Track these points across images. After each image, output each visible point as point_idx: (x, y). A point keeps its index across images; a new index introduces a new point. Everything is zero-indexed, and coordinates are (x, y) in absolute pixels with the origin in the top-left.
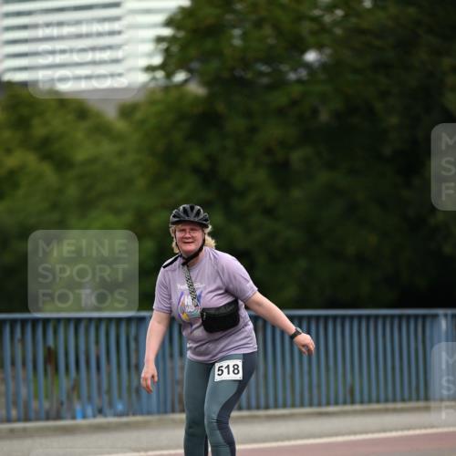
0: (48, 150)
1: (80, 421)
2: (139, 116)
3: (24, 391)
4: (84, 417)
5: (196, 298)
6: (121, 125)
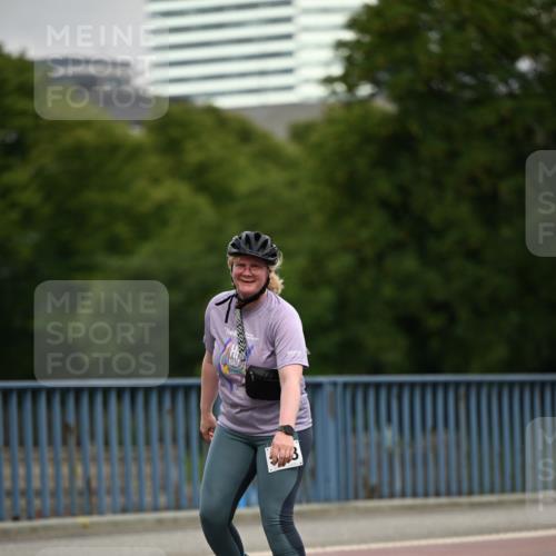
0: (203, 178)
1: (243, 510)
3: (174, 474)
4: (248, 504)
5: (245, 350)
6: (292, 149)
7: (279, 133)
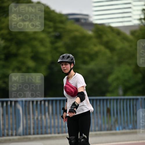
1: (118, 131)
2: (137, 34)
3: (100, 122)
4: (119, 130)
7: (128, 33)
